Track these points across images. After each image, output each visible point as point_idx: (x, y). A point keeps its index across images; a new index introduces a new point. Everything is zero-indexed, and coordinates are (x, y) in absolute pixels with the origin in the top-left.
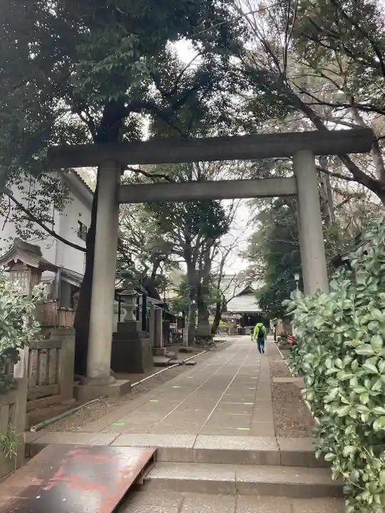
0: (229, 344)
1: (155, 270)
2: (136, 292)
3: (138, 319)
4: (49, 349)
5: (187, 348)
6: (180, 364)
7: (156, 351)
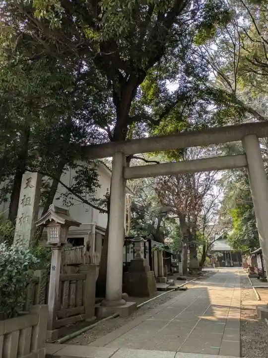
0: (214, 273)
1: (159, 224)
2: (142, 239)
3: (145, 257)
4: (77, 281)
5: (182, 277)
6: (176, 290)
7: (159, 279)
